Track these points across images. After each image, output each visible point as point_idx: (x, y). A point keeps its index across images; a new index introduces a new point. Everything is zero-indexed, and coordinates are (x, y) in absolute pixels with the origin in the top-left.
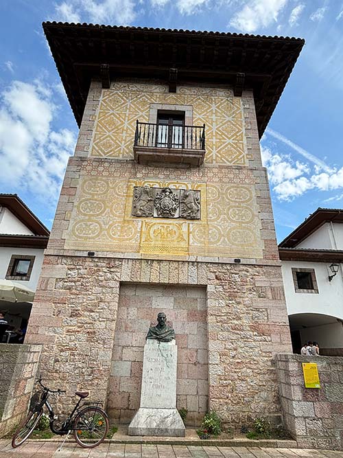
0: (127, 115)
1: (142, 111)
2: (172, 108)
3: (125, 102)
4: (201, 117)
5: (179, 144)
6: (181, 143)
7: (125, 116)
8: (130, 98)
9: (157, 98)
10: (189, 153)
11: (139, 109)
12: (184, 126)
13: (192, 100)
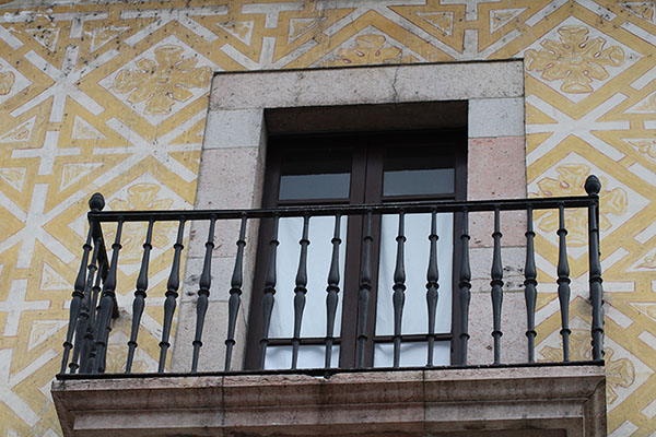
0: (45, 169)
1: (153, 134)
2: (375, 88)
3: (41, 83)
4: (584, 128)
5: (430, 339)
6: (443, 325)
7: (33, 178)
8: (74, 54)
9: (260, 33)
10: (477, 395)
11: (133, 121)
12: (460, 207)
13: (517, 23)
